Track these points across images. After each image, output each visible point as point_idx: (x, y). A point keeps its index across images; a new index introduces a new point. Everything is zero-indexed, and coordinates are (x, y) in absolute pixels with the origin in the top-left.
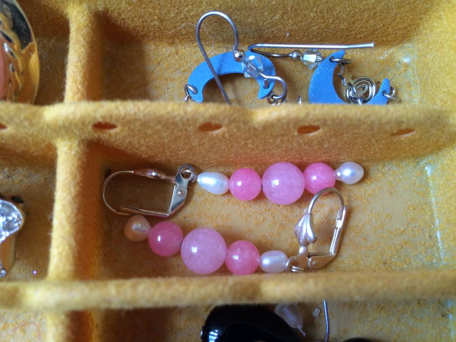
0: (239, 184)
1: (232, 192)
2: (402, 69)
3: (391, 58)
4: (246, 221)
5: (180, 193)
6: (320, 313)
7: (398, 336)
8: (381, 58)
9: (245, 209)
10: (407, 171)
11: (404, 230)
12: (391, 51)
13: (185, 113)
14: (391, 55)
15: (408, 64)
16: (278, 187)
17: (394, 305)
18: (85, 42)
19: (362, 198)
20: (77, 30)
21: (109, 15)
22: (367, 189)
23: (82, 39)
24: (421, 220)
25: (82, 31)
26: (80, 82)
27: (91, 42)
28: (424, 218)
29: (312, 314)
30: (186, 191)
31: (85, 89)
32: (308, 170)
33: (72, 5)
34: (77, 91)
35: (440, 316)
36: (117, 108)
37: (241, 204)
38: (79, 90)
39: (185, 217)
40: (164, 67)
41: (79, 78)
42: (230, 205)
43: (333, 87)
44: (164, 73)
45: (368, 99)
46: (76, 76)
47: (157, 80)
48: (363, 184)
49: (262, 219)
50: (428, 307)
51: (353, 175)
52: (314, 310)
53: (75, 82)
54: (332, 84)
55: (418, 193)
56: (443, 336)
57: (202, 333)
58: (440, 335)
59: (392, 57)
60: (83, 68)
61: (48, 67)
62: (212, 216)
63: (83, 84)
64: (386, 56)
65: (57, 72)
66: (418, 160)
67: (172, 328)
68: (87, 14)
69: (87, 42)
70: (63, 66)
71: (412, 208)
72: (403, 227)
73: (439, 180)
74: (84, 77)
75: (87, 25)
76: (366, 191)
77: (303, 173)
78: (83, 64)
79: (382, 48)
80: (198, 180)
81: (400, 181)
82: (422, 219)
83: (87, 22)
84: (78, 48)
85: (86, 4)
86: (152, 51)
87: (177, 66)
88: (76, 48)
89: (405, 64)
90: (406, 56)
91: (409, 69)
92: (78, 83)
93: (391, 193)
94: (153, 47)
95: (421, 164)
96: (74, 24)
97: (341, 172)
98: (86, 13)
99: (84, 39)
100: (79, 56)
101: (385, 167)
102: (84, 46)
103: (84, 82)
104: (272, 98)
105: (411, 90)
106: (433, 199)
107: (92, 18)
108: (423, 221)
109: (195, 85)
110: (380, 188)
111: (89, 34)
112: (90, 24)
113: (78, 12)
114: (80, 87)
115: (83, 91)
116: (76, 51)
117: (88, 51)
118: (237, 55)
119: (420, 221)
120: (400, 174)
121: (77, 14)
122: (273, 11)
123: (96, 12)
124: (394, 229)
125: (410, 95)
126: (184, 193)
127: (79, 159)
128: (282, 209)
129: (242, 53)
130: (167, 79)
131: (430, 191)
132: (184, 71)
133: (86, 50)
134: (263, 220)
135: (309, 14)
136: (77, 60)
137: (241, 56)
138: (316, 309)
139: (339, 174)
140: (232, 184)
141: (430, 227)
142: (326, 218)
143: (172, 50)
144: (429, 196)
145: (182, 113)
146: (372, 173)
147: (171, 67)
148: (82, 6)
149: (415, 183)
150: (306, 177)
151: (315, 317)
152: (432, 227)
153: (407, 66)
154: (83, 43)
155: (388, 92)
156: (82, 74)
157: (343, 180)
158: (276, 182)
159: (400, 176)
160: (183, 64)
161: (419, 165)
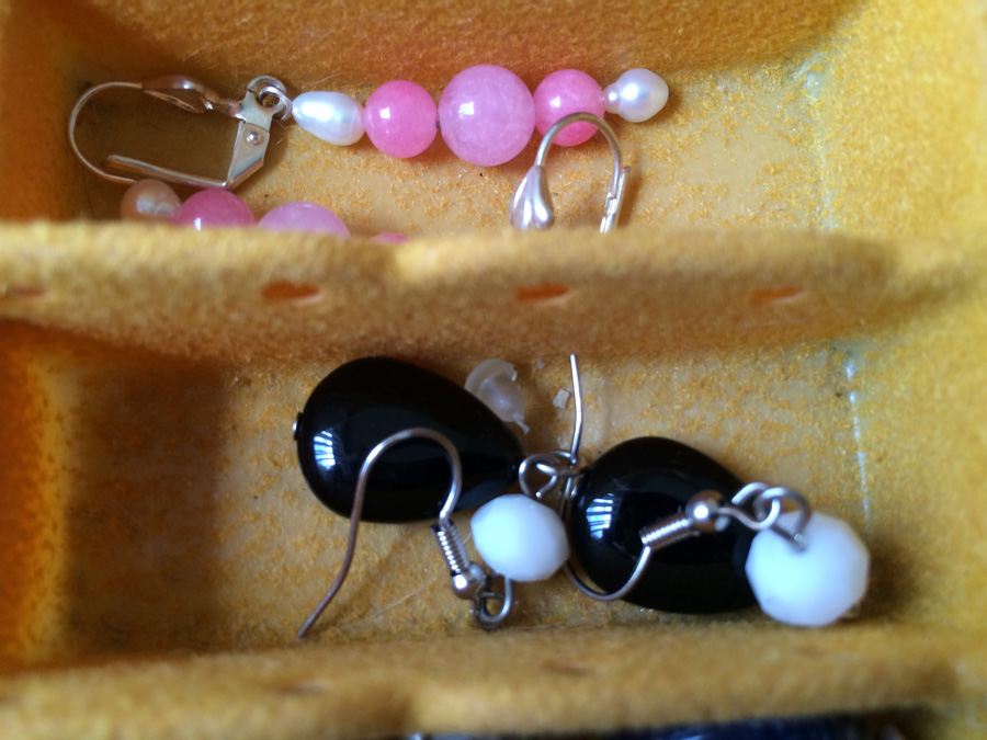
1: (373, 140)
4: (407, 206)
5: (252, 137)
6: (569, 399)
7: (738, 438)
9: (404, 181)
10: (766, 92)
11: (755, 217)
16: (472, 121)
17: (730, 375)
19: (665, 153)
22: (677, 133)
24: (794, 195)
28: (799, 190)
29: (551, 403)
30: (267, 136)
35: (832, 395)
37: (396, 171)
39: (266, 196)
42: (370, 172)
48: (669, 124)
49: (442, 204)
50: (805, 378)
51: (643, 98)
52: (556, 394)
55: (787, 137)
56: (837, 439)
57: (295, 427)
58: (832, 436)
62: (329, 196)
66: (791, 67)
67: (234, 428)
71: (772, 171)
72: (754, 210)
76: (674, 138)
80: (296, 112)
81: (748, 114)
82: (795, 192)
93: (728, 142)
95: (798, 75)
97: (617, 91)
101: (718, 84)
106: (820, 150)
108: (797, 197)
110: (704, 130)
119: (790, 197)
120: (749, 99)
124: (733, 216)
126: (263, 137)
128: (490, 182)
131: (814, 133)
134: (445, 206)
138: (561, 392)
139: (612, 97)
140: (371, 117)
141: (812, 208)
142: (585, 201)
144: (811, 143)
146: (688, 100)
149: (783, 116)
150: (538, 100)
151: (558, 408)
152: (818, 209)
157: (620, 110)
158: (468, 109)
159: (750, 104)
161: (792, 78)
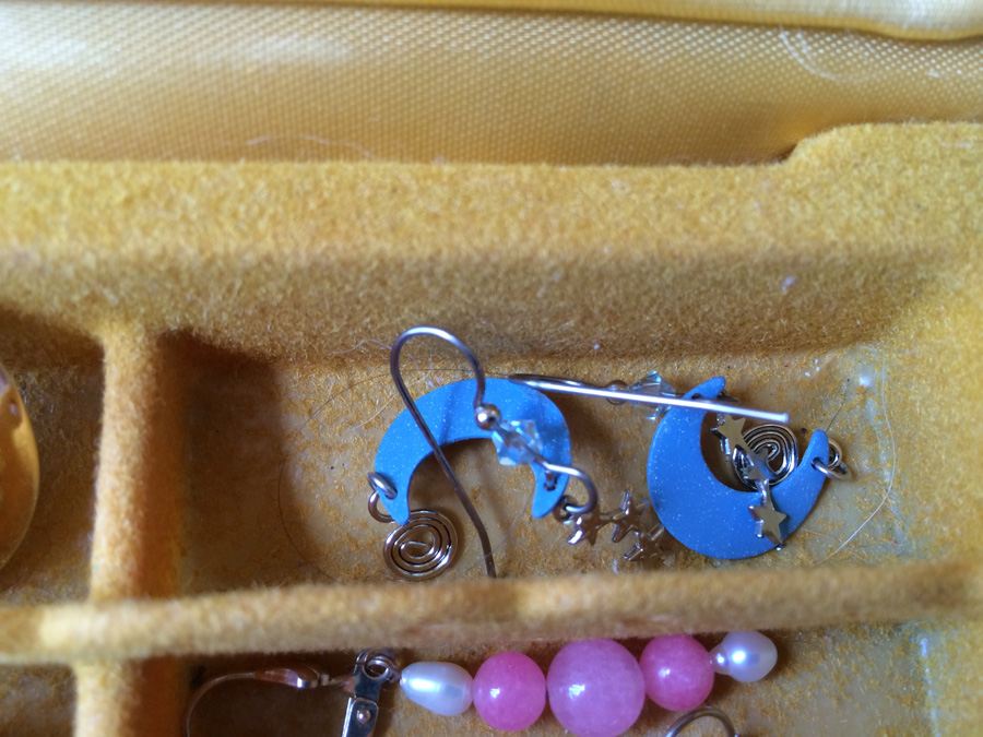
0: (495, 693)
1: (480, 711)
2: (856, 398)
3: (829, 374)
8: (807, 374)
10: (874, 644)
12: (828, 358)
13: (363, 618)
14: (829, 367)
15: (868, 389)
18: (137, 412)
19: (775, 710)
20: (122, 382)
21: (194, 334)
22: (786, 687)
23: (131, 405)
25: (131, 384)
26: (127, 513)
27: (151, 408)
31: (139, 527)
32: (651, 655)
33: (107, 324)
34: (118, 535)
36: (204, 619)
38: (123, 531)
40: (322, 420)
41: (124, 502)
43: (701, 457)
44: (322, 435)
45: (779, 472)
46: (118, 498)
47: (308, 450)
48: (777, 677)
51: (752, 661)
53: (116, 511)
54: (699, 452)
55: (898, 697)
59: (833, 370)
60: (133, 476)
61: (61, 432)
63: (132, 517)
64: (818, 369)
65: (81, 443)
68: (144, 340)
69: (144, 410)
70: (90, 465)
71: (885, 735)
73: (945, 674)
74: (136, 500)
75: (144, 369)
76: (785, 693)
77: (638, 660)
78: (135, 467)
79: (809, 352)
80: (404, 681)
81: (858, 669)
83: (144, 361)
84: (123, 428)
85: (140, 321)
86: (295, 382)
87: (351, 416)
88: (119, 429)
89: (862, 387)
90: (865, 372)
91: (870, 400)
92: (123, 515)
93: (839, 700)
94: (297, 376)
95: (905, 628)
96: (113, 365)
97: (724, 654)
98: (139, 339)
99: (137, 403)
100: (125, 447)
101: (824, 634)
102: (135, 422)
103: (136, 510)
104: (565, 509)
105: (876, 449)
106: (933, 715)
107: (156, 350)
109: (391, 473)
110: (813, 685)
111: (147, 389)
112: (150, 367)
113: (122, 340)
114: (127, 523)
115: (134, 533)
116: (118, 435)
117: (145, 431)
118: (483, 417)
120: (857, 651)
121: (120, 344)
122: (561, 316)
123: (164, 334)
125: (874, 459)
127: (125, 706)
129: (493, 413)
130: (329, 448)
131: (926, 693)
132: (367, 427)
133: (140, 432)
135: (641, 317)
136: (119, 458)
137: (491, 419)
139: (721, 660)
140: (480, 691)
143: (341, 380)
144: (923, 704)
145: (354, 618)
146: (794, 648)
147: (337, 419)
148: (131, 325)
149: (893, 674)
150: (647, 671)
153: (865, 392)
154: (135, 416)
155: (825, 460)
156: (130, 493)
157: (730, 672)
158: (577, 690)
159: (859, 658)
160: (365, 410)
161: (900, 630)
